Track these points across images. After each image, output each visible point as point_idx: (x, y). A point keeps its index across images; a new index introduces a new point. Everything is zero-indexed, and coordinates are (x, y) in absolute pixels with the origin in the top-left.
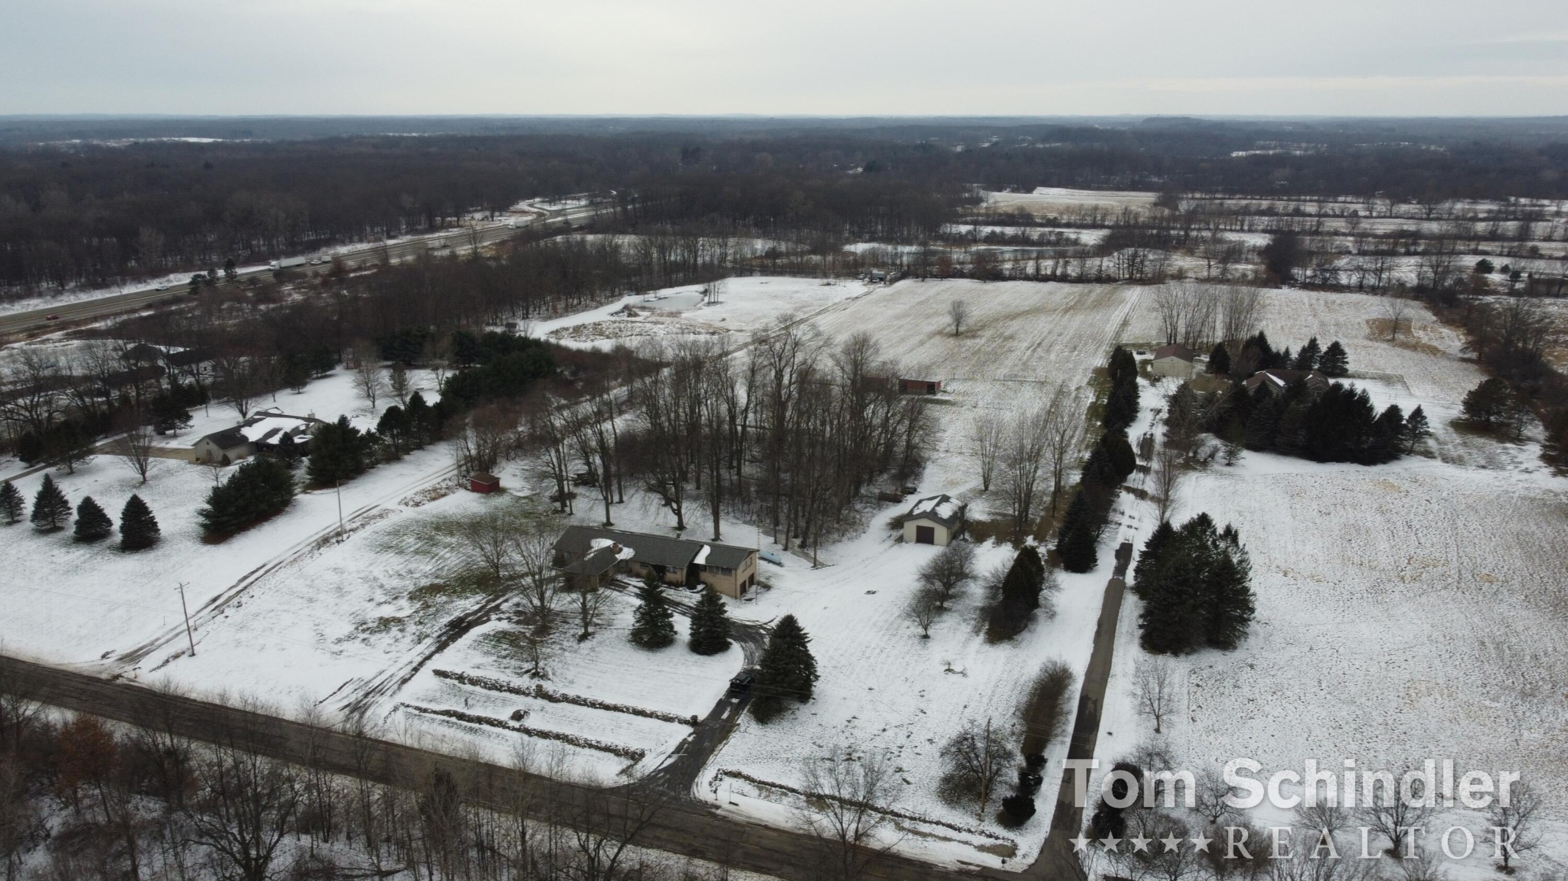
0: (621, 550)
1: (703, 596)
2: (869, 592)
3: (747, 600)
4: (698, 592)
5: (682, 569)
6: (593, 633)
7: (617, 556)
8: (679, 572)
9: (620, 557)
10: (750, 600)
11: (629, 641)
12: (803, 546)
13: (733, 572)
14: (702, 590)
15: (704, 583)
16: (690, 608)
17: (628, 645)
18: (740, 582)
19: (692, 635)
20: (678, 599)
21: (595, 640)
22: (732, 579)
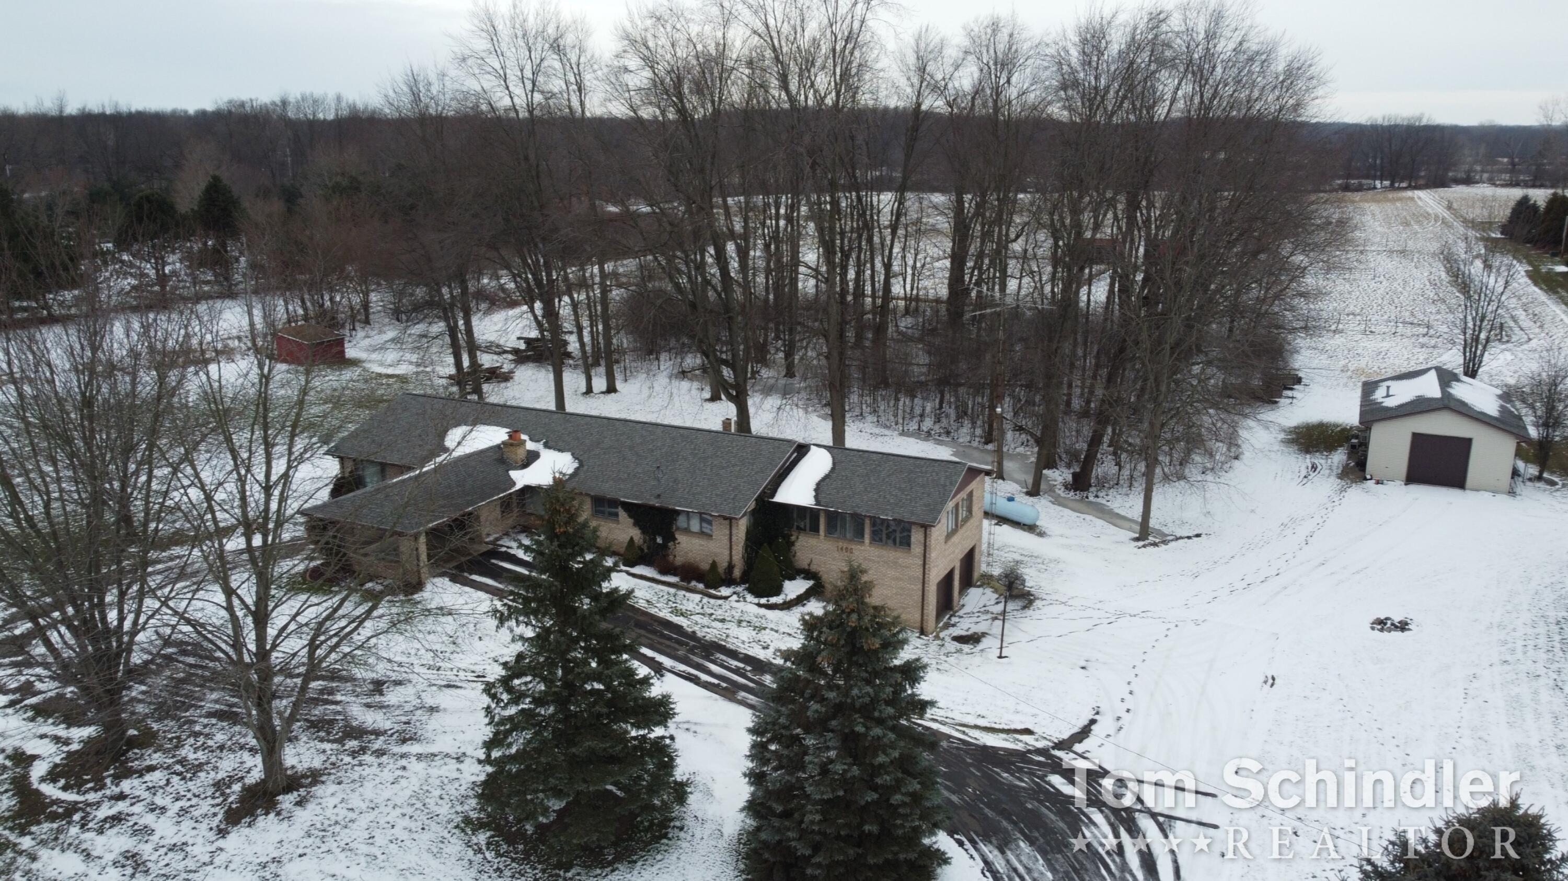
0: (533, 457)
1: (811, 625)
2: (1381, 624)
3: (960, 639)
4: (787, 606)
5: (730, 521)
6: (315, 777)
7: (514, 474)
8: (720, 532)
9: (522, 478)
10: (973, 639)
11: (468, 825)
12: (1080, 483)
13: (916, 536)
14: (800, 600)
15: (808, 574)
16: (759, 666)
17: (455, 846)
18: (936, 575)
19: (753, 807)
20: (711, 631)
21: (304, 816)
22: (910, 560)
